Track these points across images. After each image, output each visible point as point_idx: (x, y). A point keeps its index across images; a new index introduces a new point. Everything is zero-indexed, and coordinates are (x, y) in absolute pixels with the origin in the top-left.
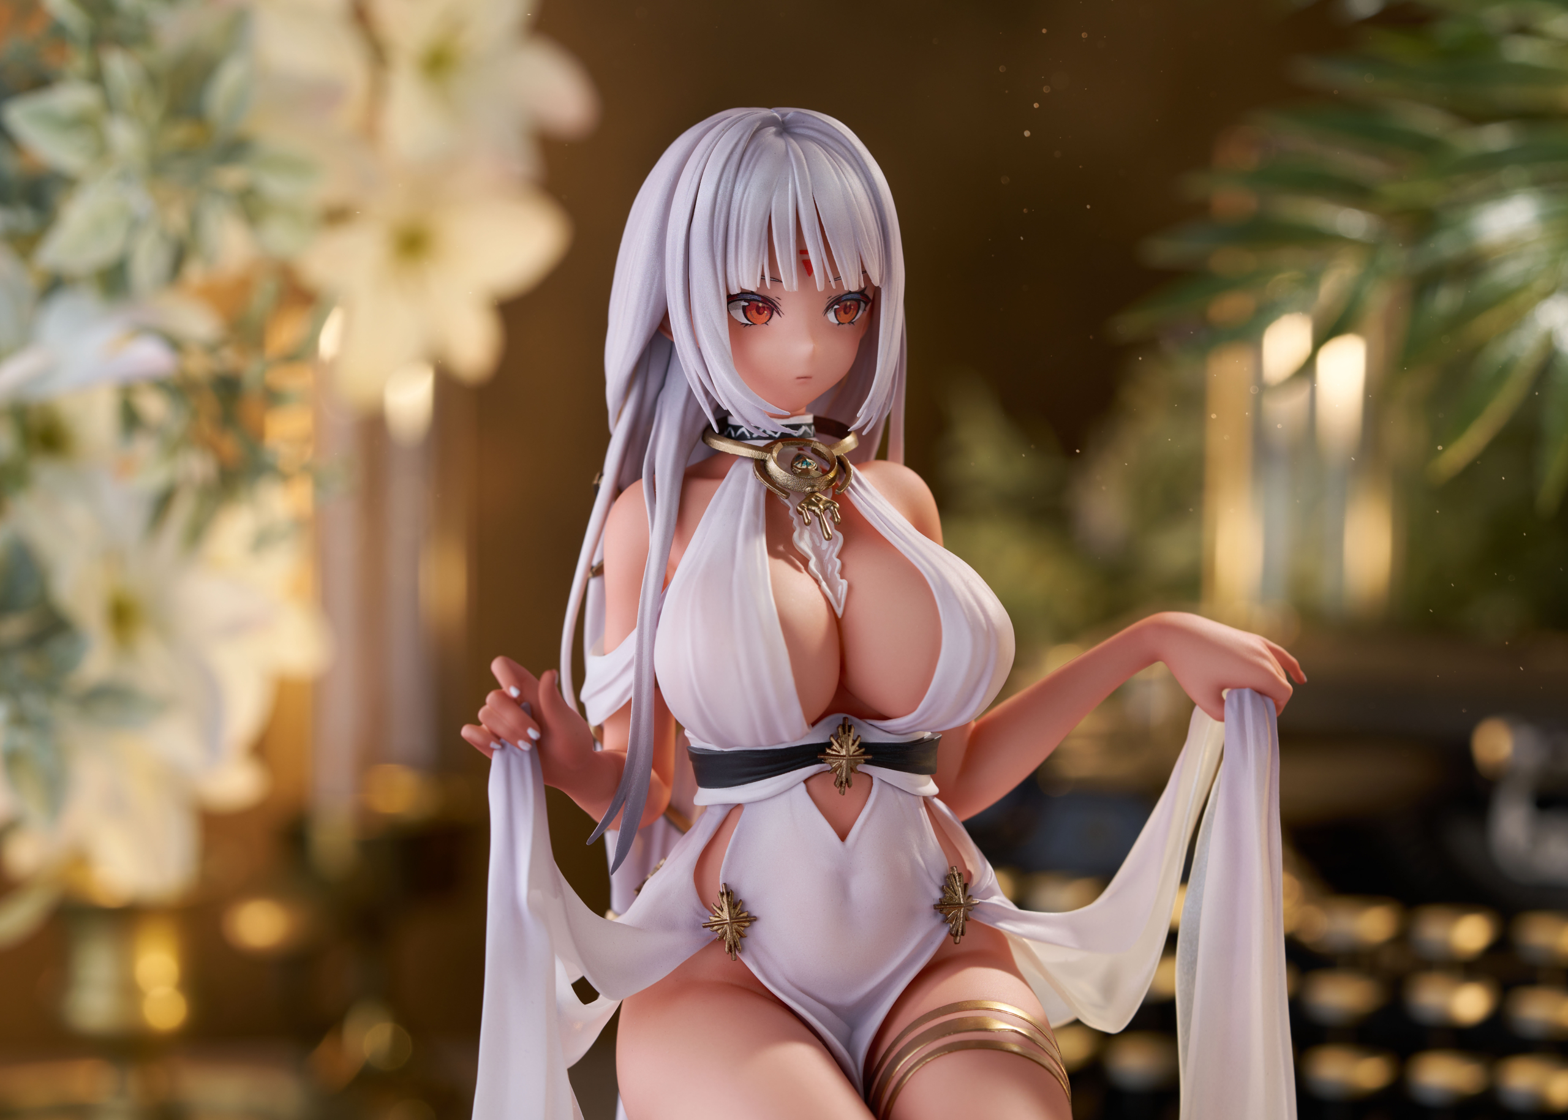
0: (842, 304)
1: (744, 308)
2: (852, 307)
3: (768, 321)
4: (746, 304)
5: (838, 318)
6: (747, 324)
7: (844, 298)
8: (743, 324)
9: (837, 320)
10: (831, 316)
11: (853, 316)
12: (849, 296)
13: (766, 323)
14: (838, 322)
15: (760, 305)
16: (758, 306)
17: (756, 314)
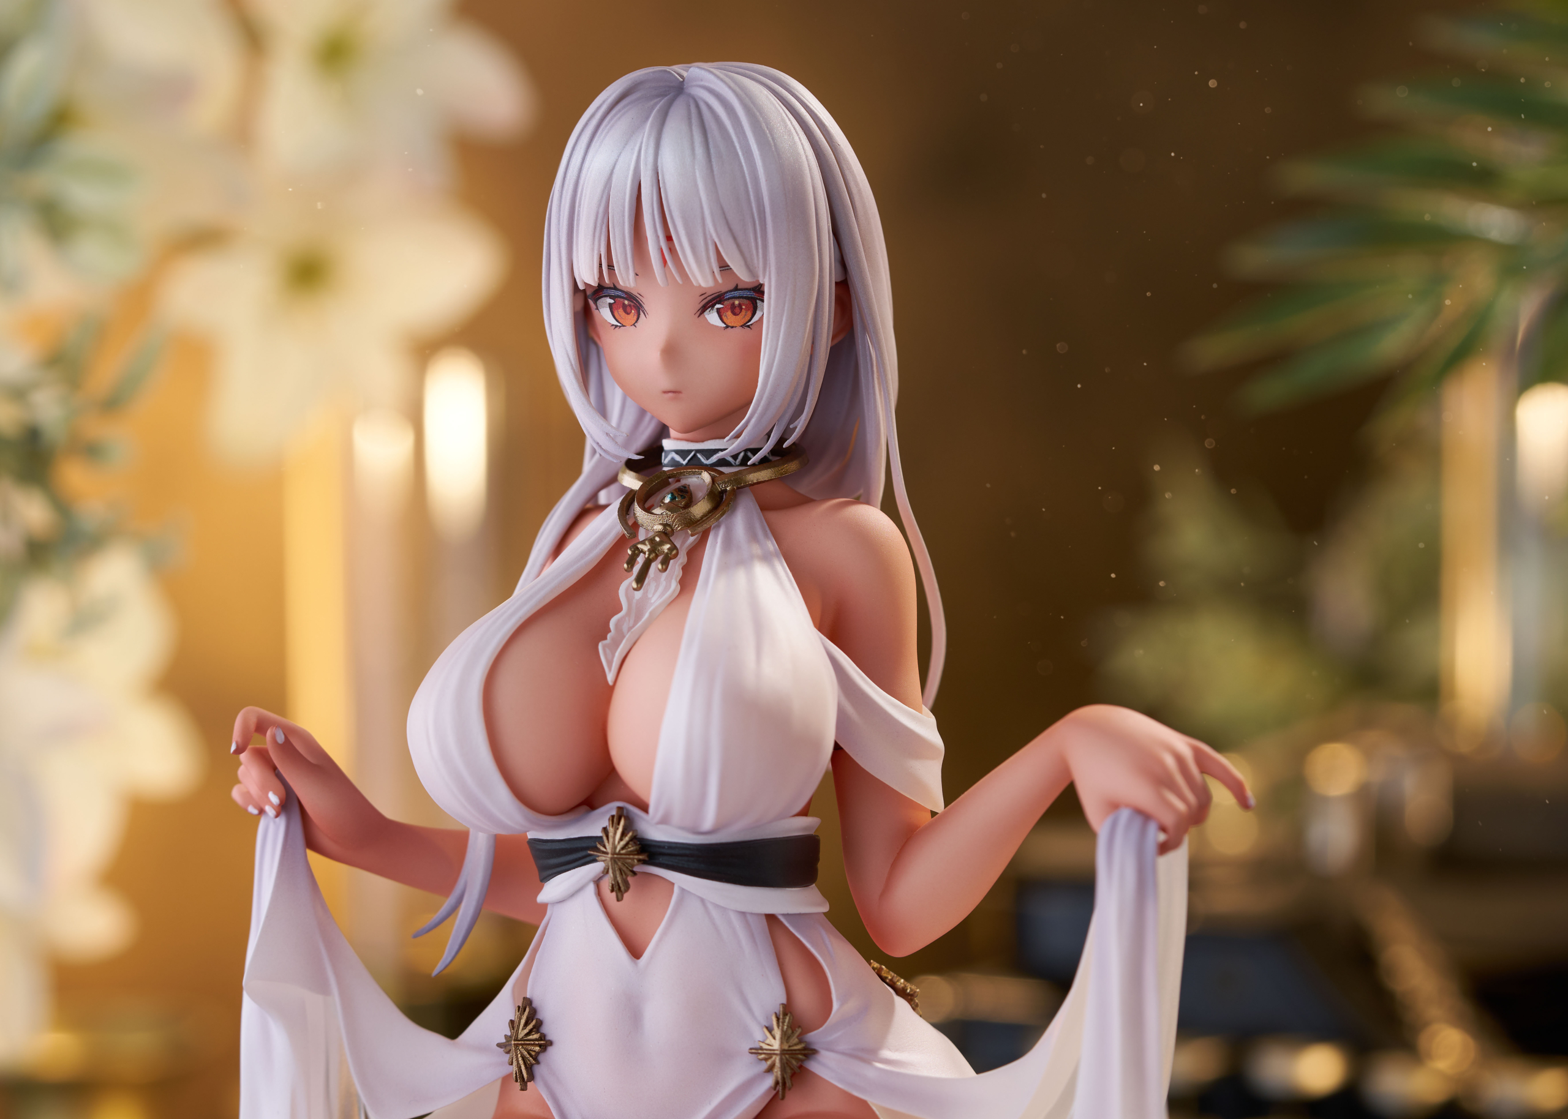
0: (726, 303)
1: (610, 305)
2: (744, 307)
3: (636, 322)
4: (612, 301)
5: (725, 321)
6: (616, 326)
7: (728, 295)
8: (613, 325)
9: (725, 324)
10: (712, 317)
11: (747, 319)
12: (737, 293)
13: (634, 325)
14: (725, 326)
15: (626, 302)
16: (624, 304)
17: (624, 314)
